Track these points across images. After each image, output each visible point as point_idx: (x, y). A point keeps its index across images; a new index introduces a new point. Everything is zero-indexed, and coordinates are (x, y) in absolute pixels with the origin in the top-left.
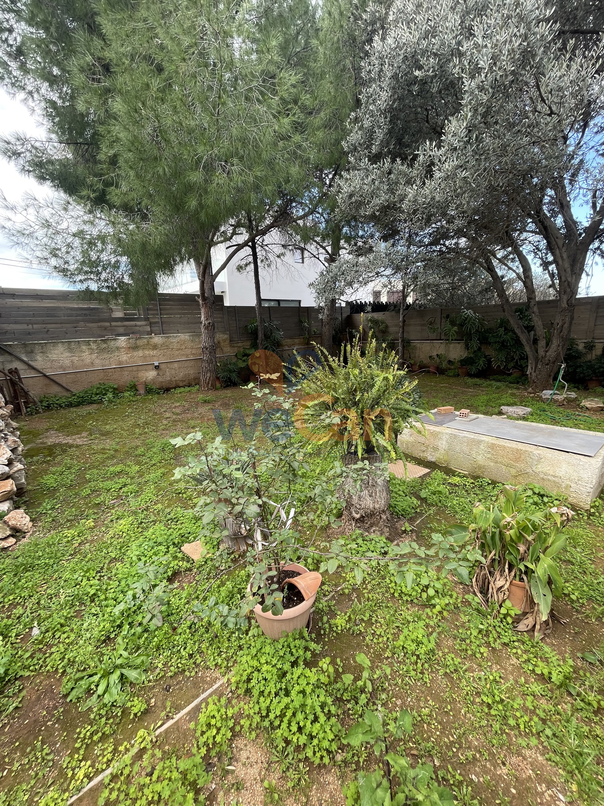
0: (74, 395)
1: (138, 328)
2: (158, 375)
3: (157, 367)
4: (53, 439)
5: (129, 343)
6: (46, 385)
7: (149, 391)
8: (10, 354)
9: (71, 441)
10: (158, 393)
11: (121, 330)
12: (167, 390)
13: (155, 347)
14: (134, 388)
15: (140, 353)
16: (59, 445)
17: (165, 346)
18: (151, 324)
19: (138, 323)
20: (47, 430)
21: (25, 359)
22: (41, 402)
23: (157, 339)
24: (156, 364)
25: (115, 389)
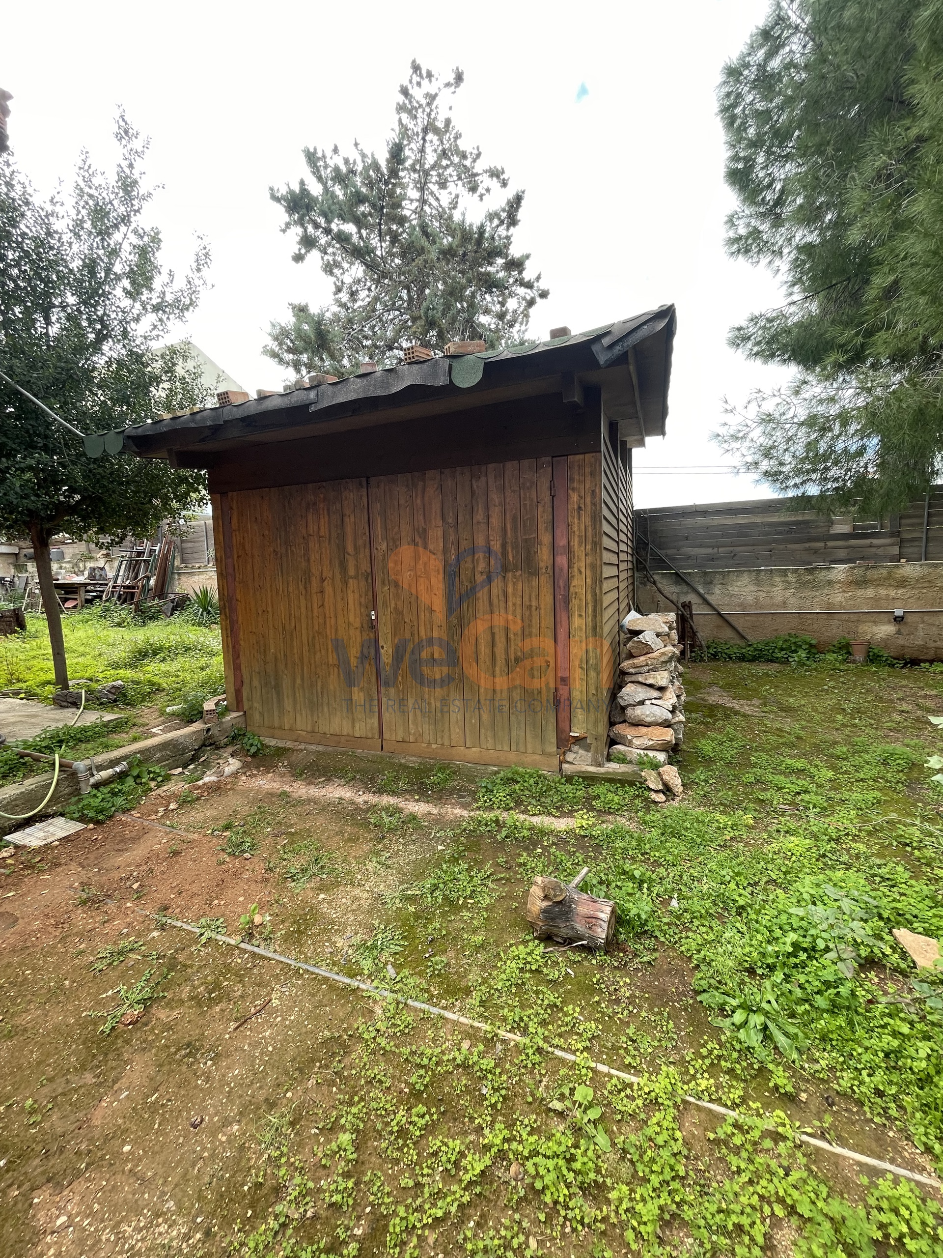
0: (750, 646)
1: (873, 550)
2: (899, 632)
3: (899, 620)
4: (716, 697)
5: (852, 575)
6: (718, 627)
7: (873, 658)
8: (688, 584)
9: (737, 707)
10: (892, 666)
11: (842, 554)
12: (914, 662)
13: (902, 583)
14: (845, 649)
15: (870, 592)
16: (722, 706)
17: (924, 582)
18: (902, 543)
19: (876, 542)
20: (711, 684)
21: (702, 591)
22: (708, 647)
23: (910, 570)
24: (899, 612)
25: (811, 646)
